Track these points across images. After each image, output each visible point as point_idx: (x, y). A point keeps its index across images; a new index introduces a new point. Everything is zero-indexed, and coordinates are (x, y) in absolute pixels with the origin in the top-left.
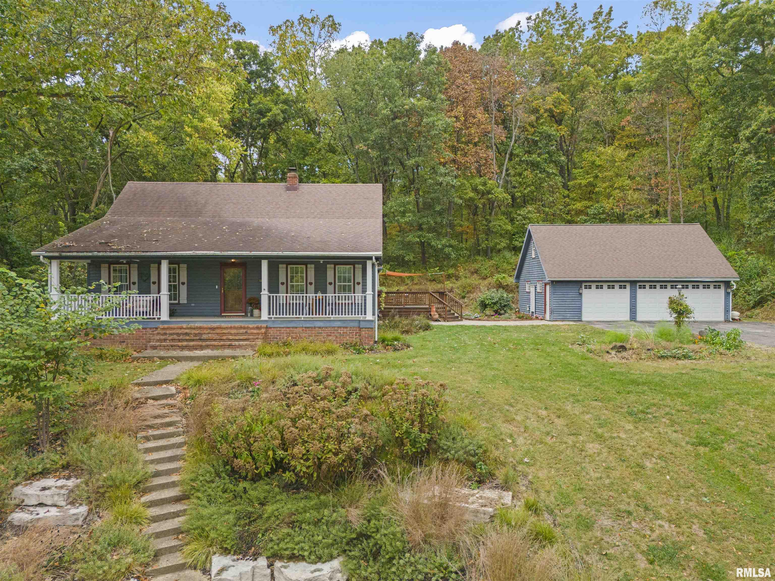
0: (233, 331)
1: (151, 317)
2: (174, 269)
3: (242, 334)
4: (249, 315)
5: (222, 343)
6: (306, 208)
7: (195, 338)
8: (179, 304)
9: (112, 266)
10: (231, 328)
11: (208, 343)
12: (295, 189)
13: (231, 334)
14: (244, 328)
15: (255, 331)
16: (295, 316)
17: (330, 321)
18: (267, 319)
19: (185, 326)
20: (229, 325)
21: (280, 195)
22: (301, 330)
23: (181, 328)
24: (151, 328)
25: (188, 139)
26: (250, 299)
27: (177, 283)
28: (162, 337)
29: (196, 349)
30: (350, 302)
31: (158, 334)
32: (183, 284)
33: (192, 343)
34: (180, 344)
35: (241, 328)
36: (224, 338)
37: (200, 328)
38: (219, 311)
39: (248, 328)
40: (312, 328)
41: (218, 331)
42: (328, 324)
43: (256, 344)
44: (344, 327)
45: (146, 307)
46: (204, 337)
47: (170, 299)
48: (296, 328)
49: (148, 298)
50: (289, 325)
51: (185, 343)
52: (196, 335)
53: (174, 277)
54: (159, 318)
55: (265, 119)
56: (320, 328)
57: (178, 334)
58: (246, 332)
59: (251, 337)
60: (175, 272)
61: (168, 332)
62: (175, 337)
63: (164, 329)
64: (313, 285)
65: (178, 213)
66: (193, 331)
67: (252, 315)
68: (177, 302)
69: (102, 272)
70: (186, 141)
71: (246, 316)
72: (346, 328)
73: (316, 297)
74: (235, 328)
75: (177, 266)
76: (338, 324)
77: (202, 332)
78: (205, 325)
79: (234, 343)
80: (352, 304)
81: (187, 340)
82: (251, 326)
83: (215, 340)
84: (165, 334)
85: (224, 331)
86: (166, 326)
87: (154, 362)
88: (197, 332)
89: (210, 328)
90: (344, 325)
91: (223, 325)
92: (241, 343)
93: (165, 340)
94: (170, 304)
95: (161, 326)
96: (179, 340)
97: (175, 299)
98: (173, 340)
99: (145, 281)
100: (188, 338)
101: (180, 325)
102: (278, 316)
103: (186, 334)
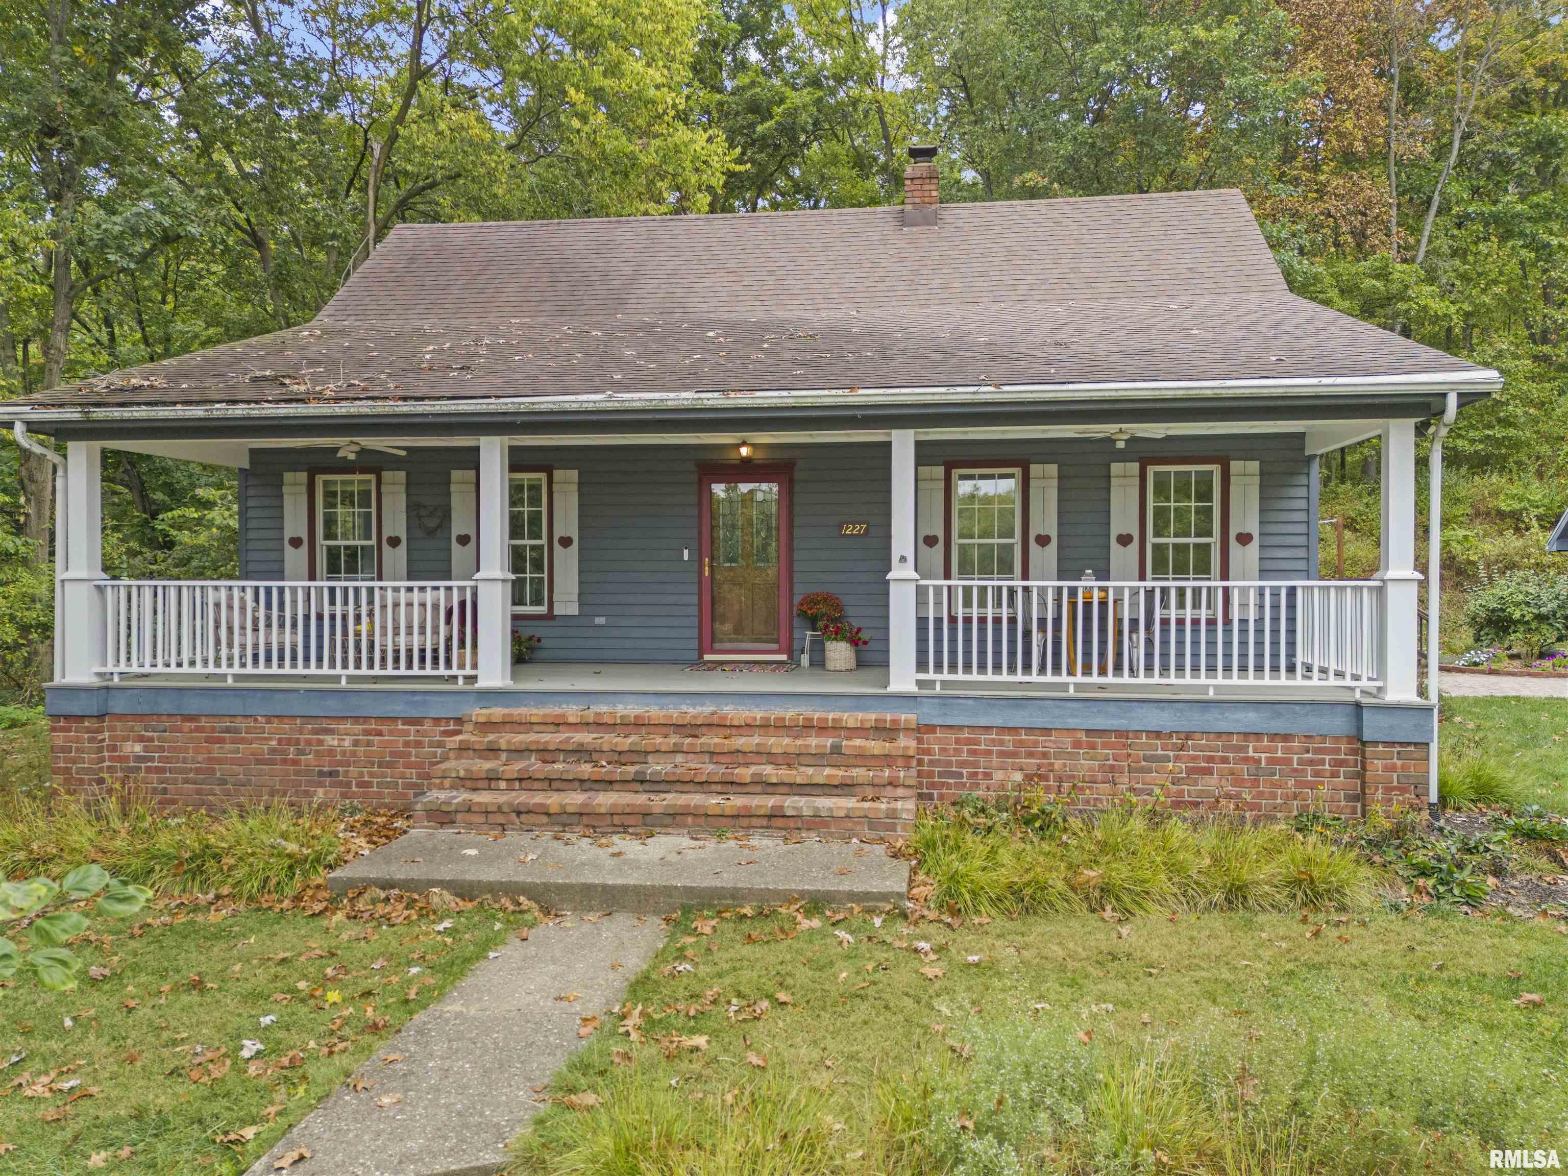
0: (780, 743)
1: (442, 671)
2: (535, 488)
3: (817, 759)
4: (805, 660)
5: (738, 801)
6: (984, 274)
7: (619, 772)
8: (550, 616)
9: (320, 479)
10: (765, 726)
11: (674, 799)
12: (931, 220)
13: (771, 758)
14: (823, 729)
15: (875, 746)
16: (1019, 677)
17: (1206, 704)
18: (913, 688)
19: (572, 711)
20: (758, 713)
21: (884, 241)
22: (1068, 740)
23: (559, 724)
24: (437, 721)
25: (576, 123)
26: (811, 600)
27: (544, 541)
28: (485, 766)
29: (623, 829)
30: (1204, 614)
31: (464, 749)
32: (566, 542)
33: (605, 800)
34: (553, 800)
35: (808, 727)
36: (745, 773)
37: (639, 724)
38: (695, 644)
39: (837, 728)
40: (1120, 734)
41: (712, 740)
42: (1195, 721)
43: (893, 814)
44: (1273, 737)
45: (422, 630)
46: (657, 767)
47: (518, 600)
48: (1046, 731)
49: (429, 597)
50: (1018, 719)
51: (575, 799)
52: (620, 757)
53: (535, 519)
54: (472, 679)
55: (770, 124)
56: (1158, 734)
57: (546, 754)
58: (836, 750)
59: (859, 773)
60: (535, 500)
61: (505, 739)
62: (534, 765)
63: (488, 726)
64: (1053, 547)
65: (546, 307)
66: (610, 740)
67: (819, 662)
68: (543, 609)
69: (288, 501)
70: (570, 128)
71: (792, 664)
72: (1286, 738)
73: (1073, 592)
74: (780, 727)
75: (543, 476)
76: (1250, 719)
77: (644, 744)
78: (655, 711)
79: (792, 803)
80: (1211, 622)
81: (583, 784)
82: (851, 718)
83: (703, 785)
84: (493, 751)
85: (740, 742)
86: (498, 712)
87: (426, 913)
88: (625, 743)
89: (679, 727)
90: (1279, 726)
91: (732, 712)
92: (824, 803)
93: (491, 780)
94: (515, 618)
95: (479, 713)
96: (551, 783)
97: (537, 600)
98: (524, 780)
99: (431, 533)
100: (586, 769)
101: (552, 710)
102: (960, 676)
103: (582, 753)
